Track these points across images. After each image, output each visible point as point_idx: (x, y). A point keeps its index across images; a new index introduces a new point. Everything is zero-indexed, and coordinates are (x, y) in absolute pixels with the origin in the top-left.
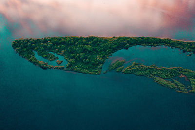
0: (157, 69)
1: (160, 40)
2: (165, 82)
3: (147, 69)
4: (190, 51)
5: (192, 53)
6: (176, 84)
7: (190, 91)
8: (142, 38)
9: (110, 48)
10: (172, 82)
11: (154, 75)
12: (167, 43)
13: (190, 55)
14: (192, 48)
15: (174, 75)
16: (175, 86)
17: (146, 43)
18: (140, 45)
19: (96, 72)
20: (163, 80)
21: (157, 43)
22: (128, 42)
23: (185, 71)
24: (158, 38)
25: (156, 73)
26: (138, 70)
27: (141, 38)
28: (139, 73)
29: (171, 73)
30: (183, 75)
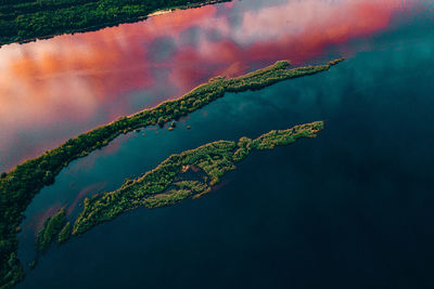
0: (137, 184)
1: (109, 128)
2: (166, 197)
3: (120, 196)
4: (169, 120)
5: (174, 121)
6: (185, 187)
7: (212, 183)
8: (71, 142)
9: (10, 204)
10: (178, 188)
11: (141, 197)
12: (126, 127)
13: (174, 126)
14: (169, 113)
15: (172, 174)
16: (186, 192)
17: (84, 149)
18: (76, 158)
19: (11, 278)
20: (161, 196)
21: (105, 137)
22: (45, 167)
23: (185, 157)
24: (102, 126)
25: (140, 192)
26: (105, 208)
27: (67, 144)
28: (111, 213)
29: (165, 174)
30: (185, 165)
